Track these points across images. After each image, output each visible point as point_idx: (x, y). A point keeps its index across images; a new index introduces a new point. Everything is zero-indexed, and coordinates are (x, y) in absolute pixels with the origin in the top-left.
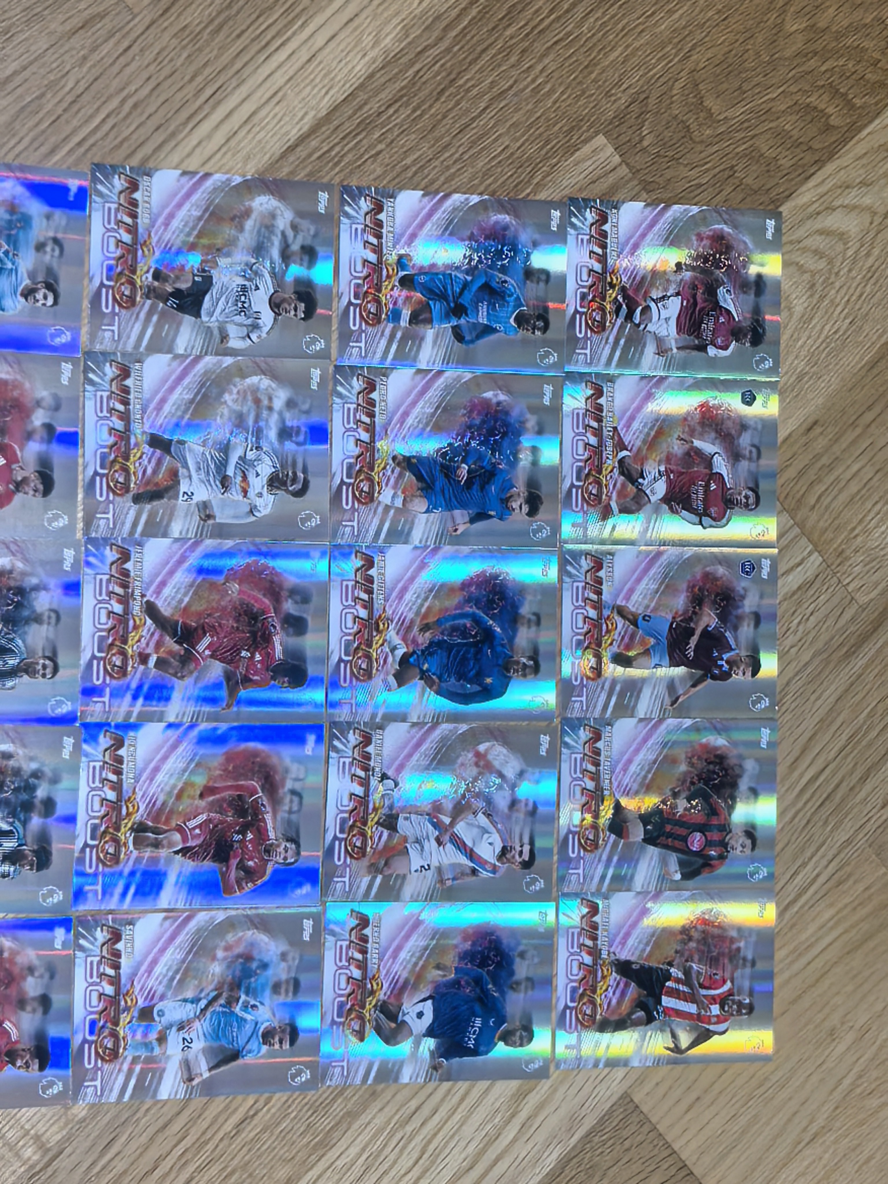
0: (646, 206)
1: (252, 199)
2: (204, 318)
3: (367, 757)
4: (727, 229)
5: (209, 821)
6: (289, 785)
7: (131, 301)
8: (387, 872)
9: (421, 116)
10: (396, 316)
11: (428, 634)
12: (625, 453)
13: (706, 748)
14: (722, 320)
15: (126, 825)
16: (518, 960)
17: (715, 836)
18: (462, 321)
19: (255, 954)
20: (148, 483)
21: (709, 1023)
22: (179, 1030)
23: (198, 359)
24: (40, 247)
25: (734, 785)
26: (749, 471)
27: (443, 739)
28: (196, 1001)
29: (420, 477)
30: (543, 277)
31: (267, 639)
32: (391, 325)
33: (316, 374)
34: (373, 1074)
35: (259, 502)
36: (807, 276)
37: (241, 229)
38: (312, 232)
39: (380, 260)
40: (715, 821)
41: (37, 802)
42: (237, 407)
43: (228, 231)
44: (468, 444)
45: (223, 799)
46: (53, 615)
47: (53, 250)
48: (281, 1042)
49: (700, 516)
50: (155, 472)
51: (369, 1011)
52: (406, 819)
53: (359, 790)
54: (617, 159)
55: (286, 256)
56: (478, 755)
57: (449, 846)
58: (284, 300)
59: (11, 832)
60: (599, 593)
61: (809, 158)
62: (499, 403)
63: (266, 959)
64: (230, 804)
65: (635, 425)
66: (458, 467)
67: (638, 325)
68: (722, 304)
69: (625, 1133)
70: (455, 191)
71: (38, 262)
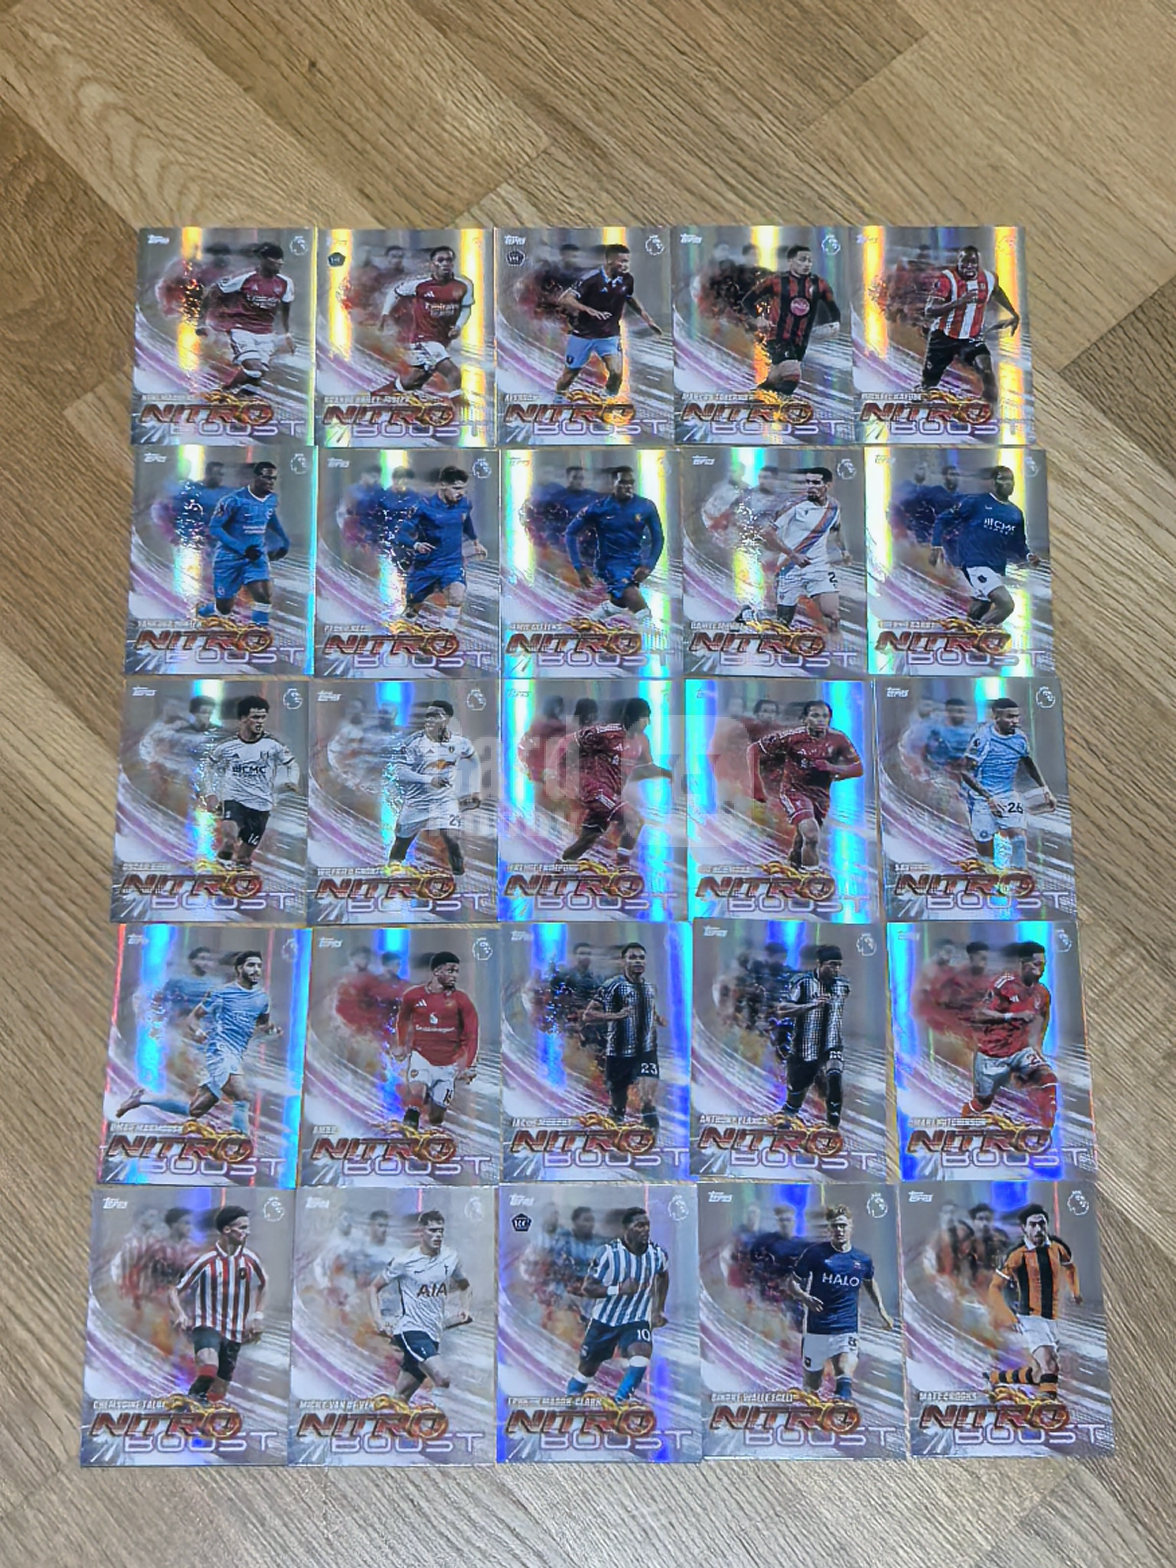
0: (138, 365)
1: (144, 761)
2: (269, 808)
3: (719, 637)
4: (160, 283)
5: (788, 793)
7: (254, 880)
8: (837, 615)
9: (49, 594)
10: (260, 617)
11: (592, 579)
12: (398, 385)
13: (704, 298)
14: (256, 288)
15: (793, 873)
16: (925, 483)
17: (794, 288)
18: (265, 550)
19: (923, 744)
20: (442, 860)
21: (987, 290)
22: (1000, 816)
23: (311, 813)
24: (200, 971)
25: (741, 270)
26: (414, 257)
27: (700, 561)
28: (971, 801)
29: (428, 591)
30: (216, 469)
31: (600, 739)
33: (324, 696)
34: (1043, 625)
36: (207, 202)
37: (175, 772)
38: (175, 702)
39: (203, 634)
40: (779, 288)
41: (771, 960)
42: (361, 773)
44: (392, 541)
45: (765, 778)
46: (580, 949)
47: (203, 958)
48: (1012, 716)
49: (461, 307)
50: (430, 854)
51: (979, 630)
52: (782, 598)
54: (89, 397)
55: (201, 728)
56: (715, 527)
57: (809, 554)
58: (249, 729)
59: (802, 985)
60: (545, 408)
62: (349, 512)
63: (928, 733)
64: (770, 772)
65: (369, 374)
66: (417, 552)
67: (263, 372)
68: (238, 287)
69: (1101, 373)
70: (128, 558)
71: (216, 972)
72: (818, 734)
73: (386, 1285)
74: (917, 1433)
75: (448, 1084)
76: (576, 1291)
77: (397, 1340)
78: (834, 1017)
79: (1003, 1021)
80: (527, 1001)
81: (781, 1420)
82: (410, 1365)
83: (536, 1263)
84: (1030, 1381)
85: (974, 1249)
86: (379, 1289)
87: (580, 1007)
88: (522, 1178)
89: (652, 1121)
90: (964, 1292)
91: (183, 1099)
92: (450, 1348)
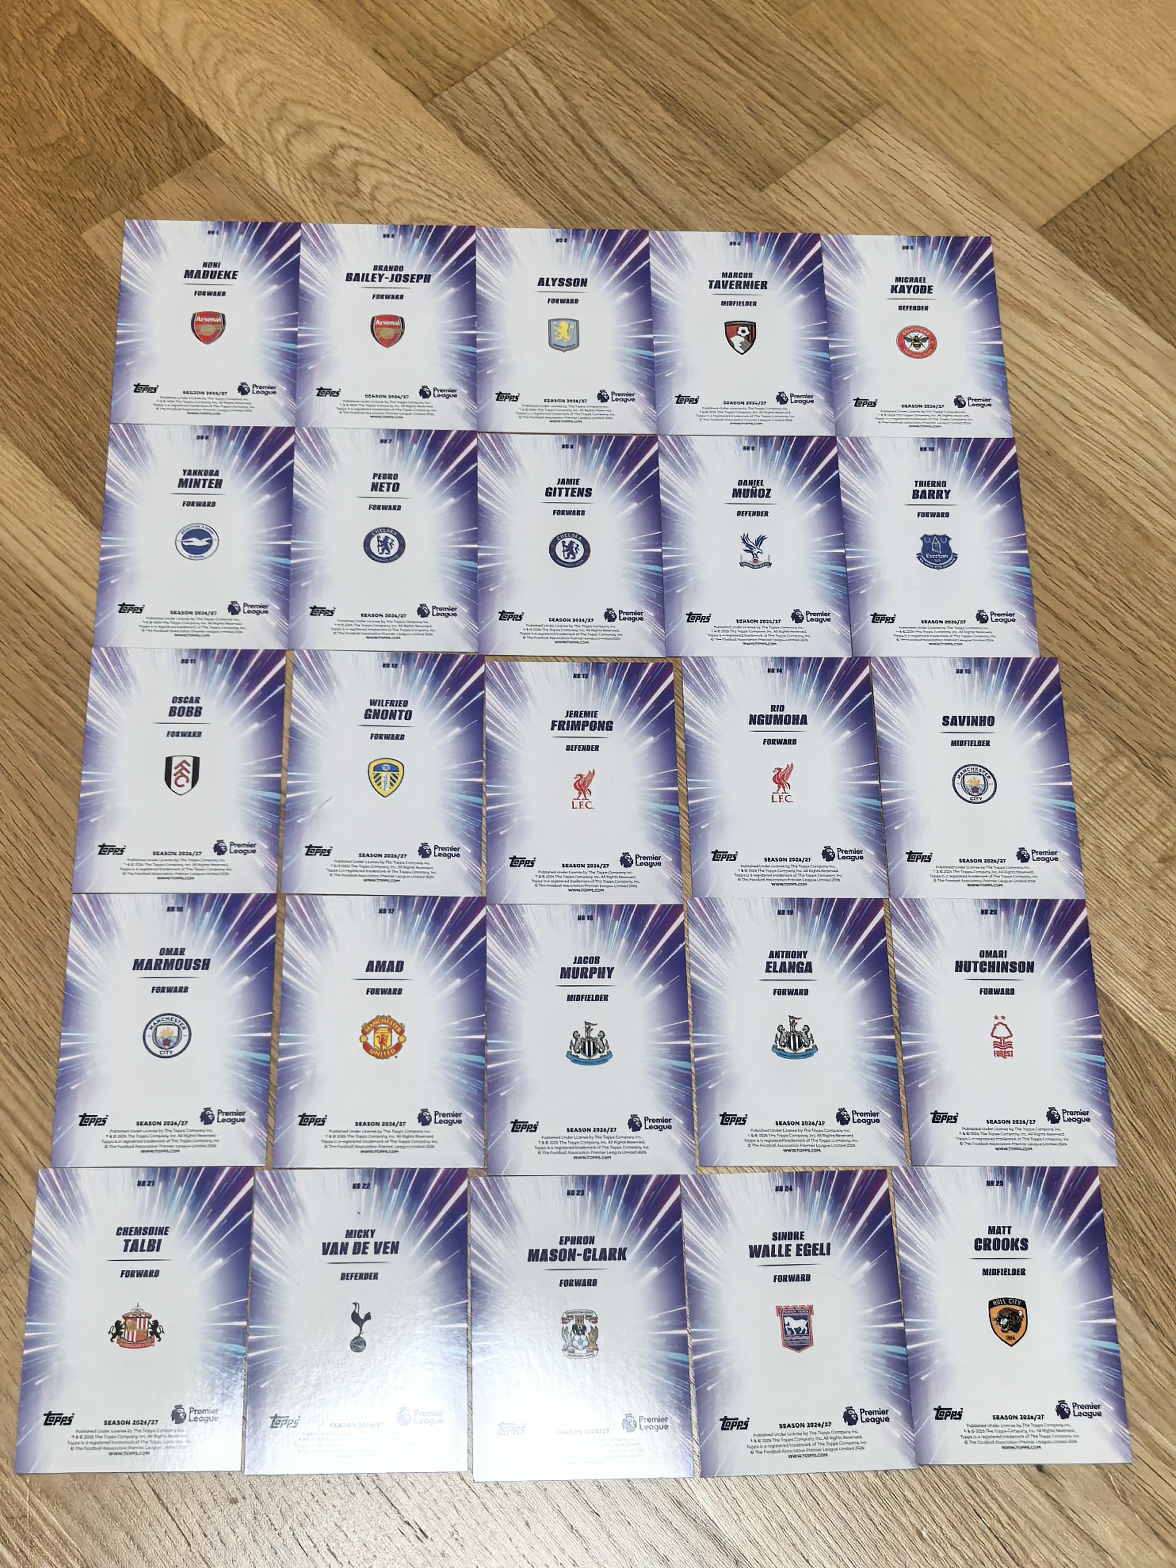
54: (107, 222)
61: (110, 52)
69: (1076, 231)
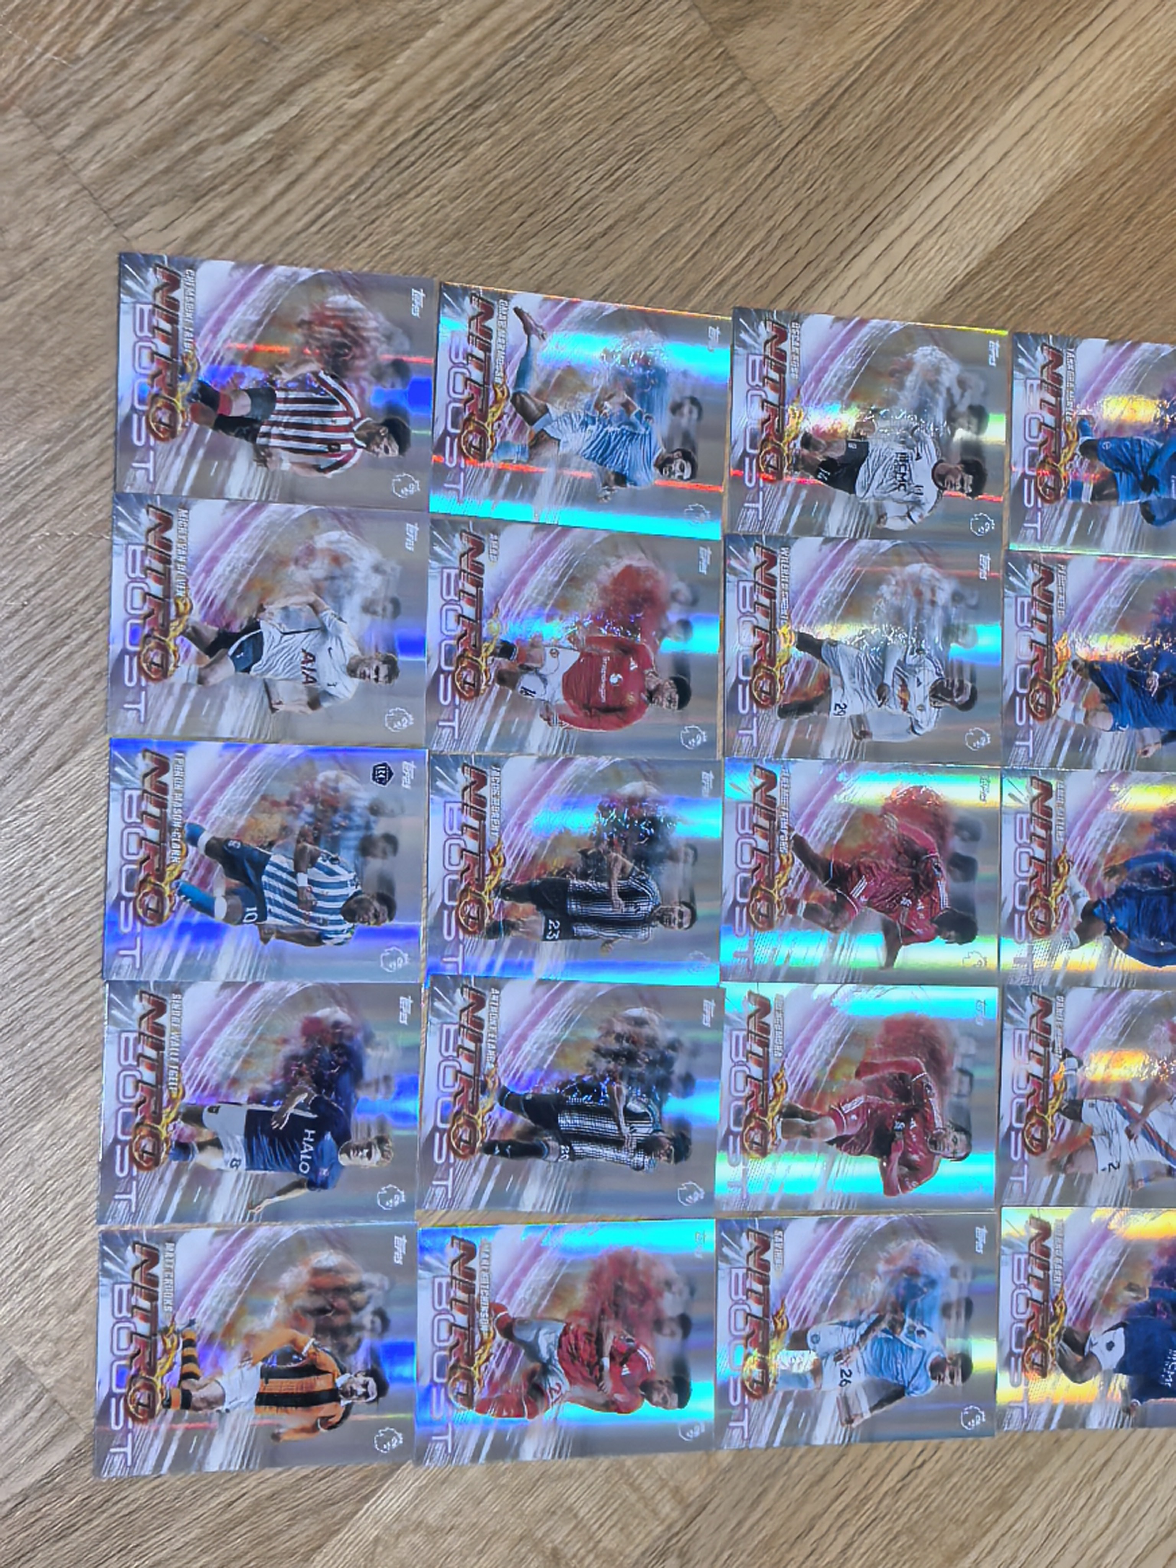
1: (913, 350)
2: (859, 493)
5: (867, 1105)
6: (957, 1062)
7: (778, 474)
8: (1070, 1170)
9: (1105, 248)
10: (1076, 490)
11: (1114, 880)
15: (775, 1107)
18: (1153, 497)
19: (922, 1268)
22: (836, 1359)
23: (851, 543)
24: (676, 408)
27: (1134, 1009)
28: (855, 1325)
29: (1104, 687)
31: (932, 885)
32: (1070, 502)
33: (985, 561)
34: (1057, 1417)
35: (920, 716)
37: (901, 386)
38: (982, 389)
41: (674, 1078)
42: (896, 601)
43: (887, 389)
44: (1160, 647)
45: (883, 1079)
46: (690, 852)
47: (691, 412)
48: (952, 1376)
50: (803, 679)
51: (1052, 1342)
52: (1092, 1105)
53: (1038, 1070)
55: (951, 418)
57: (1141, 1140)
58: (949, 472)
59: (645, 1114)
63: (934, 1275)
64: (891, 1084)
66: (1148, 675)
70: (1145, 339)
71: (674, 428)
72: (934, 1143)
73: (316, 612)
74: (127, 1238)
75: (542, 693)
76: (303, 835)
77: (254, 625)
78: (609, 1152)
79: (600, 1354)
80: (633, 788)
81: (149, 1076)
82: (225, 639)
83: (336, 790)
84: (185, 1376)
85: (339, 1312)
86: (313, 606)
87: (625, 851)
88: (434, 776)
89: (494, 931)
90: (288, 1298)
91: (533, 384)
92: (243, 687)
